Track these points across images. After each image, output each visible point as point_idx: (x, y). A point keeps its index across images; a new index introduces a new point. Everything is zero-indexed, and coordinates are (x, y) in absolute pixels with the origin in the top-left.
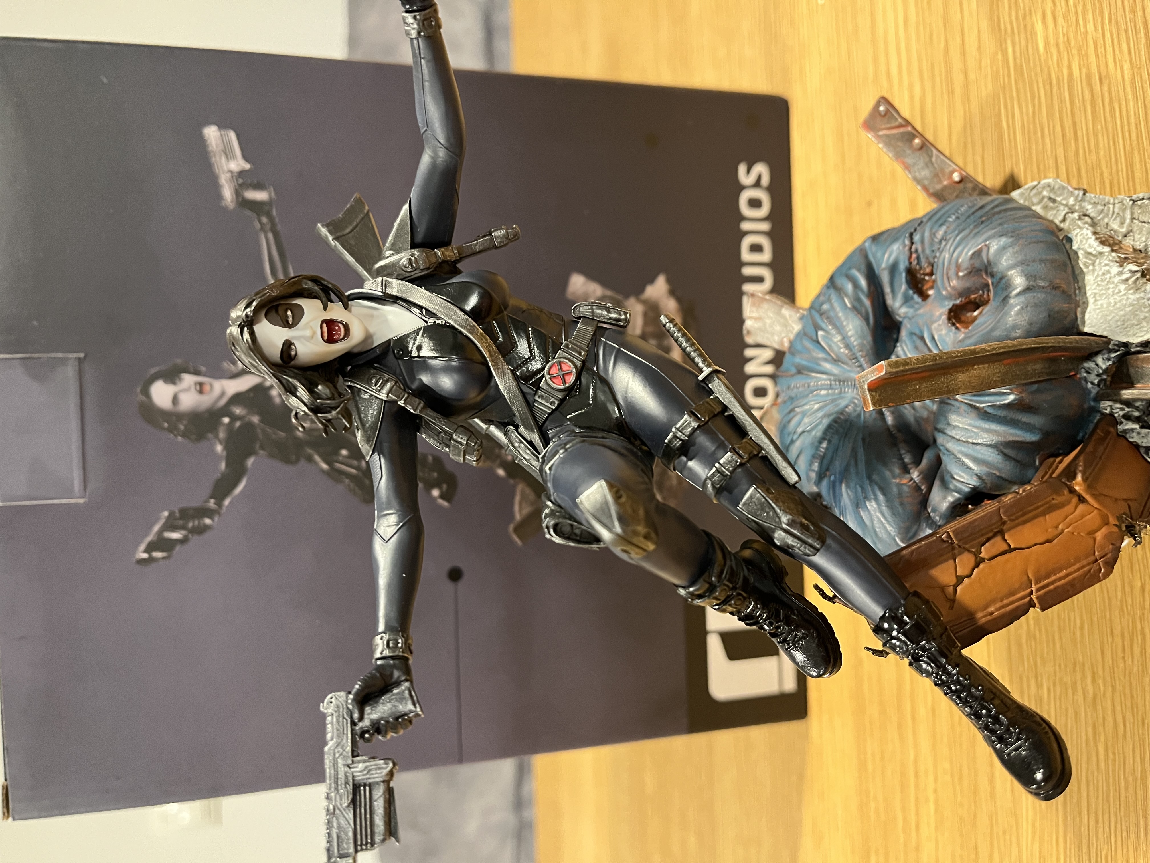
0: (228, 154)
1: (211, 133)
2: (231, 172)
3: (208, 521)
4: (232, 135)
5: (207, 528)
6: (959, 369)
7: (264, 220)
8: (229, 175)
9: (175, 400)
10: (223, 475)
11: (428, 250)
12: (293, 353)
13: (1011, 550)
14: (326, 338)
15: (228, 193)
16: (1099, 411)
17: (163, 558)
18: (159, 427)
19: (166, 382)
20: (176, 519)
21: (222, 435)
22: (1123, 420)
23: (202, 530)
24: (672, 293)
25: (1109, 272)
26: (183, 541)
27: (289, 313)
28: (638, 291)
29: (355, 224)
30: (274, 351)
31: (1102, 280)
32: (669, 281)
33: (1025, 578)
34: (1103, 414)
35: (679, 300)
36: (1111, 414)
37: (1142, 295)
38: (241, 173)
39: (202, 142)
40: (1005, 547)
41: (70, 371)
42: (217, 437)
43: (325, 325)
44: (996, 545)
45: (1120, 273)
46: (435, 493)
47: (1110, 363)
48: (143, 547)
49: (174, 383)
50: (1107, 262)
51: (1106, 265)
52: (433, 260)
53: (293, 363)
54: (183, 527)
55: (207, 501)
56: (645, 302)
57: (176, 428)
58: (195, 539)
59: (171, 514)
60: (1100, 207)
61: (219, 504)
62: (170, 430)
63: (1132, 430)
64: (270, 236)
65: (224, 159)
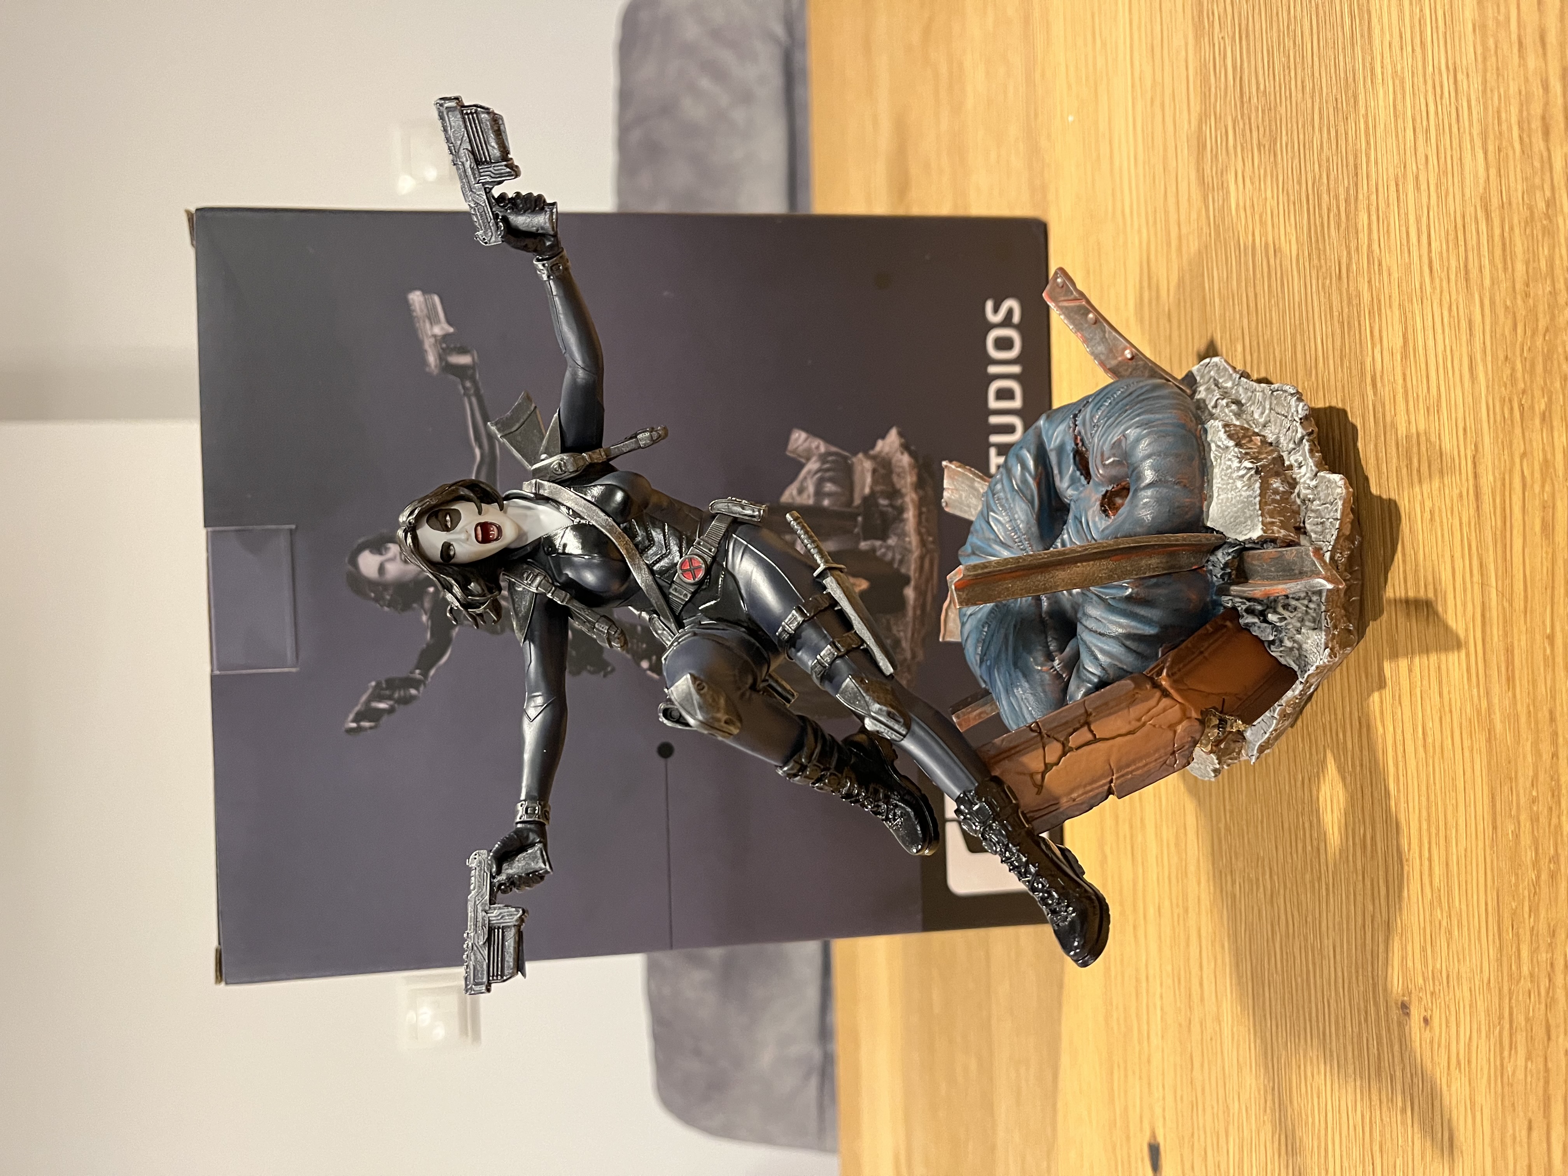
0: (433, 319)
1: (416, 298)
2: (435, 336)
3: (413, 692)
4: (436, 299)
5: (413, 698)
6: (1059, 567)
7: (468, 384)
8: (432, 340)
9: (381, 569)
10: (428, 645)
11: (576, 454)
12: (452, 553)
13: (1095, 740)
14: (480, 539)
15: (432, 359)
16: (1222, 605)
17: (371, 728)
18: (366, 596)
19: (371, 552)
20: (383, 689)
21: (427, 605)
22: (1244, 614)
23: (407, 701)
24: (906, 447)
25: (1230, 467)
26: (391, 711)
27: (448, 518)
28: (867, 446)
29: (522, 420)
30: (435, 552)
31: (1225, 475)
32: (901, 434)
33: (1108, 767)
34: (1225, 607)
35: (912, 454)
36: (1234, 608)
37: (1251, 493)
38: (446, 337)
39: (407, 306)
40: (1089, 736)
41: (283, 542)
42: (422, 606)
43: (479, 528)
44: (1084, 735)
45: (1239, 469)
46: (645, 664)
47: (1230, 557)
48: (351, 716)
49: (381, 554)
50: (1230, 457)
51: (1230, 460)
52: (581, 463)
53: (453, 561)
54: (390, 698)
55: (412, 672)
56: (874, 458)
57: (383, 599)
58: (400, 709)
59: (378, 684)
60: (1250, 394)
61: (425, 674)
62: (376, 600)
63: (1254, 624)
64: (474, 400)
65: (428, 325)
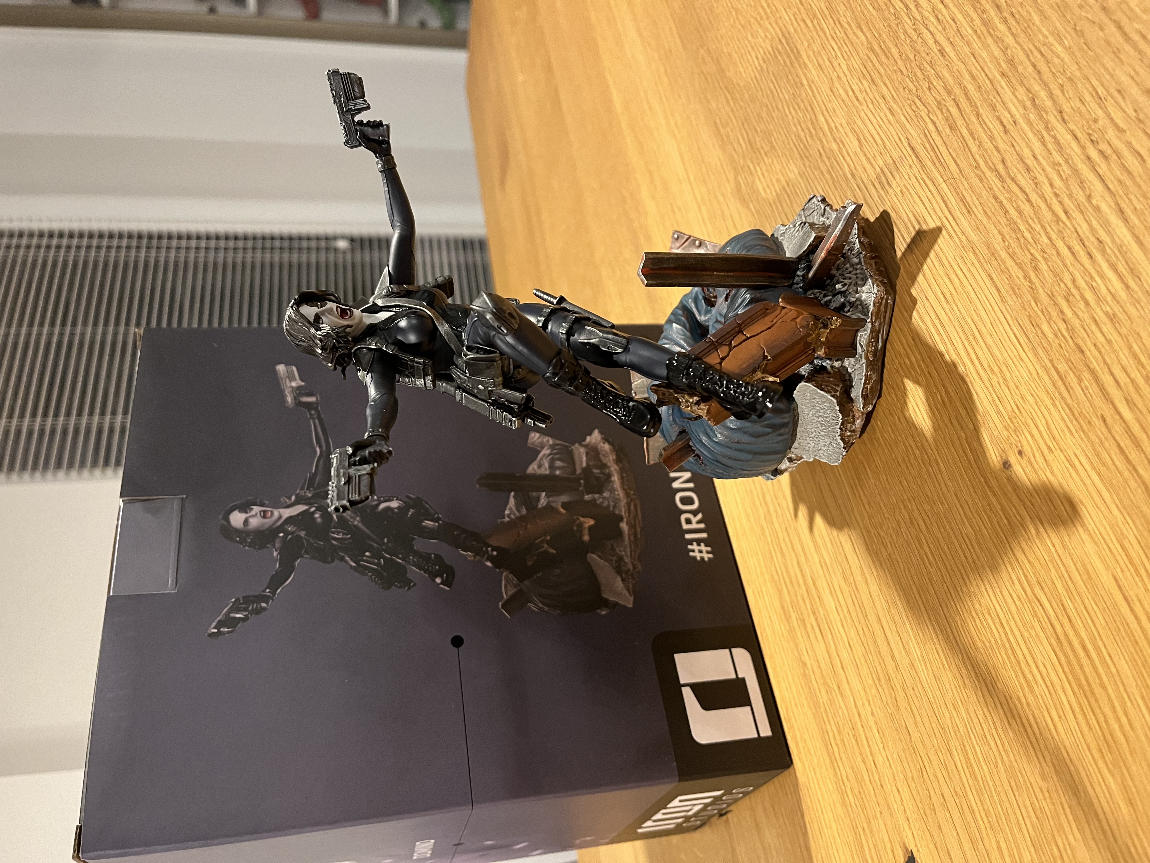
0: (292, 378)
1: (281, 368)
2: (292, 387)
3: (264, 605)
4: (294, 369)
5: (264, 609)
7: (313, 412)
8: (290, 389)
9: (246, 522)
10: (277, 572)
11: (399, 285)
12: (321, 321)
13: (748, 338)
14: (339, 314)
15: (289, 399)
17: (228, 632)
18: (233, 540)
19: (239, 512)
20: (241, 604)
21: (278, 545)
23: (259, 611)
26: (245, 619)
28: (580, 440)
32: (601, 432)
33: (759, 348)
35: (610, 443)
38: (299, 388)
39: (275, 373)
40: (744, 337)
41: (176, 505)
42: (274, 546)
43: (339, 308)
44: (740, 338)
46: (438, 580)
47: (804, 271)
48: (214, 624)
49: (246, 513)
52: (402, 289)
54: (245, 610)
55: (264, 591)
56: (586, 446)
57: (245, 541)
58: (253, 618)
59: (237, 600)
61: (274, 593)
62: (240, 543)
64: (317, 421)
65: (288, 381)
